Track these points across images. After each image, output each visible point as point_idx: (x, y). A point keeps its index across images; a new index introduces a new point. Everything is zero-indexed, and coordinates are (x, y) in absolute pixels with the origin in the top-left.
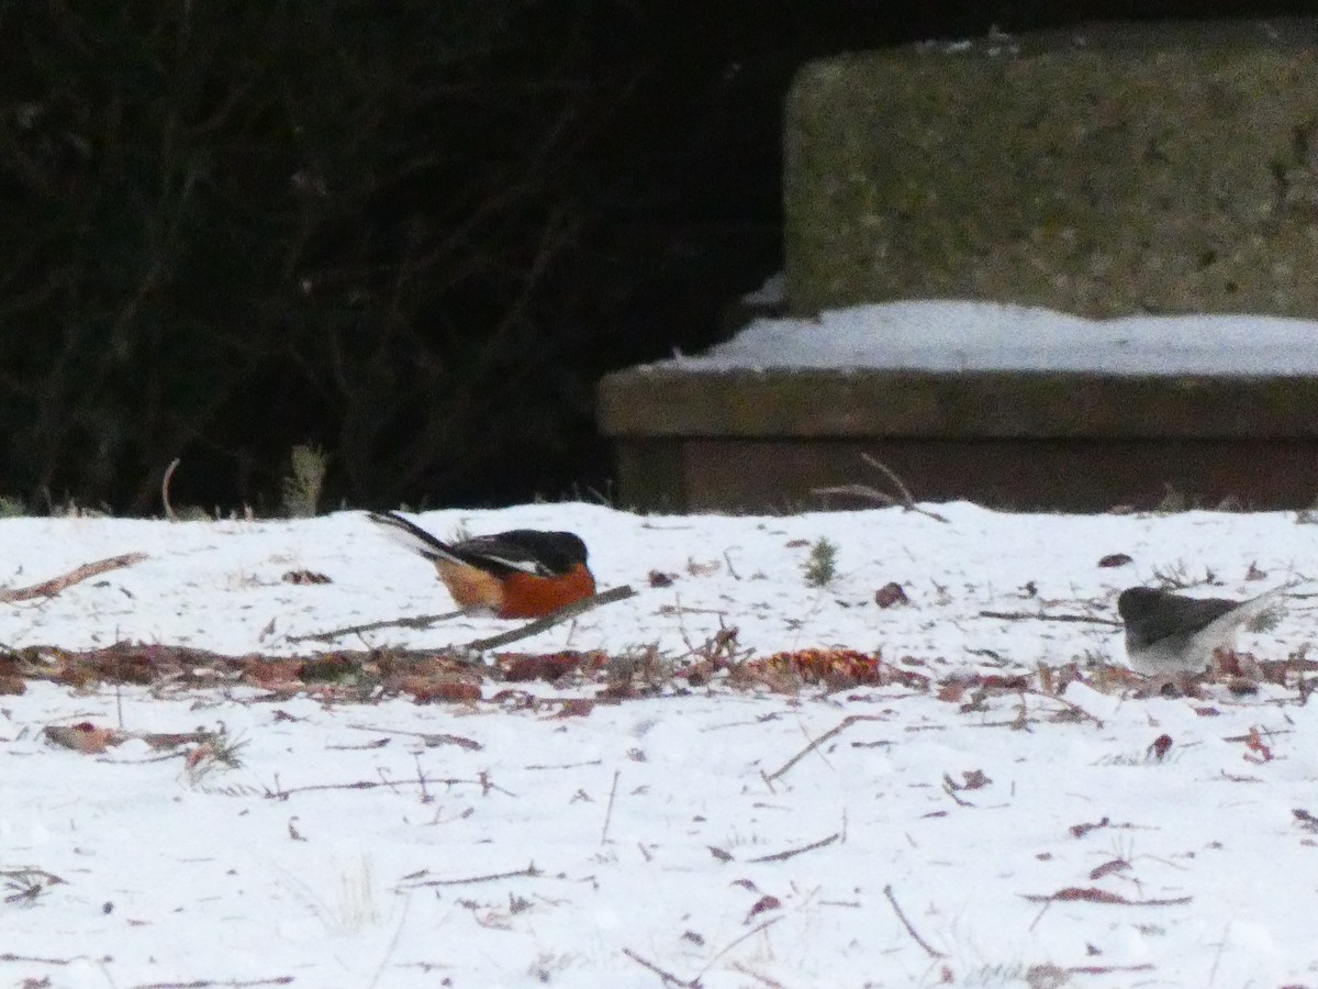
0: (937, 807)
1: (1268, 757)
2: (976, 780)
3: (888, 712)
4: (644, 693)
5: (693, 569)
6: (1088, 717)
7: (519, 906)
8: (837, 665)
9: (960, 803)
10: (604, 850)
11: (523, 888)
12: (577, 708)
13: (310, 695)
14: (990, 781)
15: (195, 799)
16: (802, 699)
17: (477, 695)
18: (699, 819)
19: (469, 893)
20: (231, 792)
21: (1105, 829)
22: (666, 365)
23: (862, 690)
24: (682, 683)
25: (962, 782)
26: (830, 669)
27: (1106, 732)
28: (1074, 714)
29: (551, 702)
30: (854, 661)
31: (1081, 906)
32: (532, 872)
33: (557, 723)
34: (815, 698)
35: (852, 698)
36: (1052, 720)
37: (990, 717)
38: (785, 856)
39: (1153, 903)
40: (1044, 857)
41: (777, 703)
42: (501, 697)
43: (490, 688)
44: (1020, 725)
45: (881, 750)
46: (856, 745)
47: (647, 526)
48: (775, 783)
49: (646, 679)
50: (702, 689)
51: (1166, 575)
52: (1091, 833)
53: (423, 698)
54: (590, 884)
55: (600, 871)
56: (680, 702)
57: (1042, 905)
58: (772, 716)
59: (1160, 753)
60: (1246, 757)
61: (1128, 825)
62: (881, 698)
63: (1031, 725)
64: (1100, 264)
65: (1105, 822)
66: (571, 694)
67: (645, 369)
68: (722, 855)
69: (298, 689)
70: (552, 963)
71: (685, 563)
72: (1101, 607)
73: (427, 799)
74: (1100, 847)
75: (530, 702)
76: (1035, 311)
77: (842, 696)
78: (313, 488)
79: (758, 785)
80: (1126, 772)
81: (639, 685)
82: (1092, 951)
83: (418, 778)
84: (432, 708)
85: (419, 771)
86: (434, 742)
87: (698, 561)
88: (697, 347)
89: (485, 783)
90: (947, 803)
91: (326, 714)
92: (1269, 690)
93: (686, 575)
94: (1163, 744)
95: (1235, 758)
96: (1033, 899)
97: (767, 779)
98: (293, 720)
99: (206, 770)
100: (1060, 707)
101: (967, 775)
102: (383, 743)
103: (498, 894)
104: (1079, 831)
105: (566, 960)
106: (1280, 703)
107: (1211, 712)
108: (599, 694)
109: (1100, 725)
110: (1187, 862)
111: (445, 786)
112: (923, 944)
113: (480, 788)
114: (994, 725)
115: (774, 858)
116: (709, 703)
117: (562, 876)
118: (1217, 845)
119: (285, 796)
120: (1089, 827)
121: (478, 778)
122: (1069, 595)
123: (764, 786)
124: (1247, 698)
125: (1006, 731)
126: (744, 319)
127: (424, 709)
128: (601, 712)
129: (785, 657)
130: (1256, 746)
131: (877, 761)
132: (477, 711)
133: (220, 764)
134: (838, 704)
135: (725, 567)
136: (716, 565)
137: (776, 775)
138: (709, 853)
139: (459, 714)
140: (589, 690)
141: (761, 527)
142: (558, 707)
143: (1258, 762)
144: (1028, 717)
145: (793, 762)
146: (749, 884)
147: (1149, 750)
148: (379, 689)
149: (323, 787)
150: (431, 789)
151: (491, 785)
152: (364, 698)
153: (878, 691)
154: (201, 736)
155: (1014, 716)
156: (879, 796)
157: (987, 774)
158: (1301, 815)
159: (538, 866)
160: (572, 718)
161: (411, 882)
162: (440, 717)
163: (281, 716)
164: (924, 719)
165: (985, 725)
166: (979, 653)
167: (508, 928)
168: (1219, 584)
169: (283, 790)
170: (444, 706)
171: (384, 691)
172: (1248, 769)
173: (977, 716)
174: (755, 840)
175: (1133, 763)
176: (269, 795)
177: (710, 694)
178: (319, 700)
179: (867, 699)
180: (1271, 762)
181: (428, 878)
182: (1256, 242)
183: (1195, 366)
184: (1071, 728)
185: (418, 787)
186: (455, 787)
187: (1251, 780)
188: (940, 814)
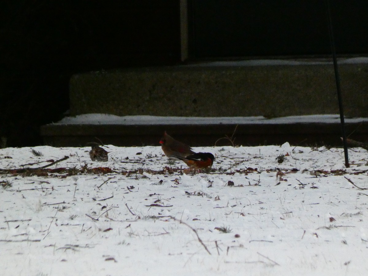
0: (127, 192)
1: (178, 183)
2: (132, 187)
3: (115, 177)
4: (74, 174)
5: (71, 156)
6: (148, 178)
7: (64, 208)
8: (104, 170)
9: (130, 191)
10: (75, 199)
11: (64, 205)
12: (64, 177)
13: (20, 175)
14: (134, 188)
15: (5, 192)
16: (100, 175)
17: (47, 175)
18: (88, 194)
19: (57, 206)
20: (11, 191)
21: (155, 195)
22: (51, 124)
23: (109, 174)
24: (80, 173)
25: (130, 188)
26: (103, 170)
27: (151, 180)
28: (145, 177)
29: (60, 176)
30: (107, 169)
31: (155, 207)
32: (64, 203)
33: (61, 179)
34: (102, 175)
35: (108, 175)
36: (142, 178)
37: (132, 178)
38: (105, 200)
39: (166, 206)
40: (146, 199)
41: (96, 176)
42: (51, 175)
43: (49, 174)
44: (137, 179)
45: (115, 183)
46: (111, 182)
47: (61, 149)
48: (99, 188)
49: (74, 172)
50: (84, 174)
51: (148, 155)
52: (153, 196)
53: (39, 176)
54: (74, 204)
55: (75, 202)
56: (80, 176)
57: (149, 207)
58: (96, 178)
59: (161, 183)
60: (175, 183)
61: (159, 194)
62: (113, 175)
63: (139, 179)
65: (155, 194)
66: (63, 175)
67: (48, 125)
68: (94, 200)
69: (18, 175)
70: (73, 217)
71: (69, 154)
72: (139, 161)
73: (43, 191)
74: (155, 198)
75: (56, 176)
76: (110, 115)
77: (106, 175)
79: (97, 189)
80: (155, 186)
81: (74, 173)
82: (159, 214)
83: (41, 188)
84: (40, 177)
85: (42, 187)
86: (42, 182)
87: (71, 154)
88: (55, 122)
89: (53, 189)
90: (128, 191)
91: (23, 178)
92: (175, 173)
94: (161, 181)
95: (173, 184)
96: (147, 206)
97: (98, 187)
98: (18, 179)
99: (6, 187)
100: (142, 176)
101: (131, 187)
102: (33, 183)
103: (61, 206)
104: (151, 195)
105: (76, 216)
106: (178, 175)
107: (167, 177)
108: (67, 175)
109: (150, 179)
110: (169, 200)
111: (46, 189)
112: (132, 213)
113: (52, 190)
114: (132, 179)
115: (102, 200)
116: (85, 176)
117: (69, 203)
118: (174, 197)
119: (20, 191)
120: (153, 195)
121: (52, 188)
122: (134, 159)
123: (98, 189)
124: (172, 174)
125: (135, 180)
126: (63, 117)
127: (39, 177)
128: (68, 178)
129: (96, 168)
130: (176, 182)
131: (115, 185)
132: (48, 178)
133: (8, 186)
134: (106, 176)
136: (75, 155)
137: (99, 187)
138: (92, 199)
139: (45, 178)
140: (65, 174)
141: (79, 149)
142: (61, 177)
143: (177, 184)
144: (138, 177)
145: (102, 185)
146: (100, 204)
147: (159, 182)
148: (31, 174)
149: (25, 190)
150: (44, 190)
151: (54, 189)
152: (29, 176)
153: (112, 174)
154: (4, 182)
155: (135, 177)
156: (117, 190)
157: (134, 186)
158: (186, 192)
159: (65, 202)
160: (64, 178)
161: (44, 205)
162: (42, 179)
163: (16, 179)
164: (121, 178)
165: (131, 179)
166: (122, 168)
167: (63, 211)
168: (158, 157)
169: (20, 190)
170: (42, 177)
171: (32, 175)
172: (175, 185)
173: (129, 178)
174: (98, 197)
175: (156, 185)
176: (17, 191)
177: (85, 174)
178: (22, 176)
179: (111, 175)
180: (179, 184)
181: (47, 204)
182: (146, 103)
183: (138, 123)
184: (145, 179)
185: (42, 190)
186: (48, 190)
187: (176, 187)
188: (128, 193)
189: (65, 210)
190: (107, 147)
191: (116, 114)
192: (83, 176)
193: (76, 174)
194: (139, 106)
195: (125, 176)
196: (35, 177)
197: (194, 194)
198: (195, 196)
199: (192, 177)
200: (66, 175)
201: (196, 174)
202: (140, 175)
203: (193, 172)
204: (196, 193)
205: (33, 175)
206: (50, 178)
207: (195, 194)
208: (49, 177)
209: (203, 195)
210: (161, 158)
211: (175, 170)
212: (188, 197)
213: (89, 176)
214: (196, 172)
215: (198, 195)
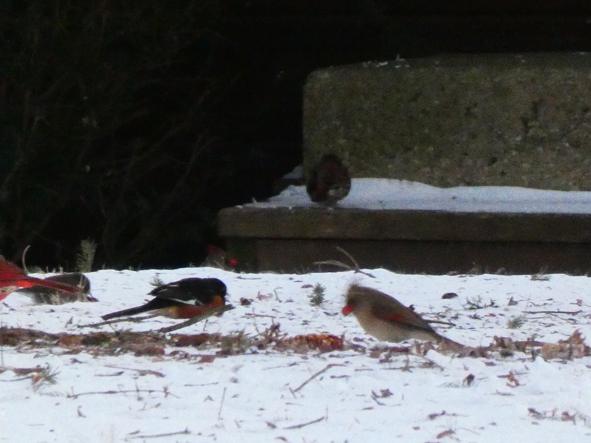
0: (367, 405)
1: (517, 385)
2: (386, 394)
3: (347, 362)
4: (238, 353)
5: (260, 297)
6: (437, 366)
8: (325, 341)
9: (379, 403)
10: (218, 423)
11: (182, 440)
12: (207, 359)
13: (88, 351)
14: (392, 394)
15: (35, 397)
16: (309, 356)
17: (163, 353)
18: (262, 409)
19: (157, 441)
20: (51, 395)
21: (444, 417)
22: (249, 205)
23: (336, 353)
24: (255, 348)
25: (380, 394)
26: (321, 343)
27: (445, 372)
28: (430, 364)
29: (196, 356)
30: (332, 340)
32: (186, 432)
33: (198, 366)
34: (314, 356)
35: (331, 356)
36: (420, 367)
37: (393, 365)
38: (300, 426)
40: (416, 428)
41: (296, 358)
42: (174, 354)
43: (169, 350)
44: (406, 369)
45: (344, 379)
46: (333, 377)
47: (240, 278)
48: (296, 393)
49: (238, 346)
50: (264, 351)
51: (472, 302)
52: (437, 418)
53: (139, 353)
54: (212, 438)
55: (217, 432)
56: (253, 357)
58: (294, 364)
59: (469, 383)
60: (508, 385)
61: (454, 415)
62: (344, 356)
63: (411, 369)
64: (445, 162)
65: (444, 413)
66: (205, 353)
67: (240, 207)
68: (272, 426)
69: (82, 349)
72: (444, 317)
73: (140, 399)
74: (441, 424)
75: (186, 356)
76: (416, 184)
77: (326, 355)
78: (90, 259)
79: (287, 394)
80: (453, 390)
81: (236, 349)
83: (135, 389)
84: (142, 358)
85: (137, 387)
86: (143, 373)
87: (262, 294)
88: (262, 198)
89: (166, 391)
90: (373, 403)
93: (257, 300)
94: (470, 378)
95: (502, 385)
97: (293, 392)
98: (81, 362)
99: (41, 384)
100: (424, 361)
101: (382, 391)
102: (120, 373)
103: (171, 442)
104: (432, 417)
106: (523, 360)
107: (491, 364)
108: (217, 353)
109: (442, 369)
111: (147, 393)
113: (164, 394)
114: (394, 369)
115: (294, 427)
116: (267, 358)
117: (200, 434)
119: (76, 397)
120: (437, 415)
121: (163, 390)
122: (429, 311)
123: (291, 395)
124: (508, 358)
125: (400, 372)
126: (285, 185)
127: (139, 358)
128: (218, 361)
129: (301, 337)
130: (512, 379)
131: (341, 384)
132: (163, 360)
133: (46, 382)
134: (324, 359)
135: (274, 297)
136: (271, 296)
137: (297, 390)
139: (154, 361)
140: (212, 351)
141: (291, 279)
142: (199, 359)
143: (513, 387)
144: (410, 365)
145: (305, 384)
146: (284, 439)
147: (464, 381)
148: (119, 349)
149: (93, 393)
150: (142, 394)
151: (169, 393)
152: (112, 353)
153: (343, 353)
154: (39, 370)
155: (403, 365)
156: (343, 400)
157: (391, 391)
158: (532, 411)
159: (189, 429)
160: (206, 363)
161: (133, 435)
162: (146, 362)
163: (75, 361)
164: (363, 366)
165: (390, 369)
168: (497, 307)
169: (76, 393)
170: (148, 357)
171: (121, 350)
172: (509, 390)
173: (387, 365)
175: (457, 387)
176: (69, 397)
177: (267, 353)
178: (92, 354)
179: (338, 356)
180: (519, 387)
181: (139, 434)
183: (487, 208)
184: (429, 371)
185: (136, 393)
186: (152, 393)
187: (509, 395)
188: (370, 408)
190: (371, 276)
191: (430, 181)
193: (242, 352)
194: (494, 160)
195: (377, 360)
196: (128, 359)
197: (553, 417)
198: (554, 422)
199: (561, 365)
200: (213, 353)
201: (575, 360)
202: (419, 358)
203: (566, 354)
204: (559, 414)
205: (125, 351)
206: (168, 360)
207: (553, 415)
208: (166, 358)
209: (577, 418)
211: (520, 346)
212: (534, 423)
213: (279, 359)
214: (576, 353)
215: (563, 420)
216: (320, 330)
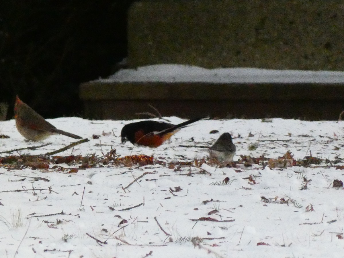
0: (168, 196)
1: (255, 183)
2: (178, 189)
3: (155, 171)
4: (92, 167)
5: (104, 134)
6: (208, 173)
7: (59, 222)
8: (142, 159)
9: (174, 195)
10: (81, 208)
11: (60, 217)
12: (74, 171)
14: (182, 189)
16: (133, 168)
18: (106, 199)
19: (46, 219)
23: (148, 166)
24: (101, 164)
25: (174, 190)
26: (140, 160)
27: (213, 176)
28: (204, 172)
30: (146, 158)
31: (206, 222)
32: (62, 213)
33: (69, 175)
34: (136, 168)
35: (146, 168)
36: (198, 174)
37: (182, 173)
38: (128, 209)
39: (224, 221)
40: (196, 209)
41: (126, 169)
42: (54, 168)
44: (189, 175)
45: (154, 181)
46: (147, 180)
47: (92, 123)
48: (126, 190)
49: (92, 163)
50: (107, 166)
52: (208, 203)
53: (34, 168)
54: (78, 216)
55: (80, 213)
56: (101, 169)
57: (195, 222)
58: (125, 173)
59: (226, 183)
60: (249, 183)
61: (218, 201)
62: (153, 168)
63: (192, 175)
64: (210, 54)
65: (212, 200)
67: (92, 82)
68: (112, 209)
70: (68, 237)
71: (102, 132)
73: (35, 194)
74: (211, 206)
75: (62, 169)
76: (193, 67)
77: (143, 167)
78: (5, 114)
79: (121, 190)
80: (217, 186)
82: (209, 234)
83: (33, 189)
86: (37, 179)
87: (105, 132)
88: (105, 76)
89: (50, 190)
90: (171, 195)
91: (9, 172)
93: (102, 136)
94: (227, 180)
95: (246, 183)
96: (193, 220)
97: (124, 189)
100: (200, 170)
101: (176, 188)
102: (23, 180)
103: (53, 219)
104: (205, 202)
105: (71, 236)
106: (258, 169)
107: (239, 171)
108: (80, 167)
109: (211, 175)
110: (233, 210)
111: (39, 191)
112: (165, 232)
113: (49, 191)
114: (182, 175)
115: (125, 210)
116: (108, 169)
117: (70, 214)
118: (241, 206)
120: (208, 201)
121: (48, 189)
122: (202, 141)
124: (249, 168)
125: (186, 177)
126: (117, 70)
127: (34, 171)
128: (80, 172)
129: (128, 157)
130: (251, 180)
131: (152, 184)
132: (48, 171)
134: (142, 169)
135: (112, 133)
136: (110, 133)
137: (126, 188)
138: (109, 208)
139: (43, 172)
141: (122, 123)
142: (69, 170)
143: (252, 184)
144: (192, 173)
145: (131, 184)
146: (119, 217)
147: (223, 181)
148: (22, 165)
149: (7, 191)
150: (36, 192)
151: (52, 191)
152: (19, 168)
153: (153, 166)
155: (188, 172)
156: (153, 193)
158: (263, 198)
159: (64, 212)
160: (73, 173)
161: (31, 216)
162: (38, 173)
164: (164, 173)
165: (180, 175)
167: (56, 228)
170: (40, 170)
171: (24, 166)
172: (249, 186)
173: (178, 173)
174: (120, 205)
175: (219, 185)
177: (109, 167)
178: (7, 169)
180: (255, 185)
181: (35, 215)
182: (251, 48)
184: (203, 176)
185: (33, 191)
186: (42, 191)
187: (250, 189)
188: (170, 198)
189: (59, 226)
190: (168, 121)
191: (202, 65)
192: (105, 169)
193: (94, 166)
194: (238, 53)
195: (173, 170)
196: (28, 171)
197: (276, 201)
198: (276, 204)
199: (280, 171)
200: (78, 167)
201: (288, 168)
202: (197, 168)
203: (283, 165)
204: (279, 200)
205: (26, 166)
206: (51, 172)
207: (276, 200)
208: (50, 170)
209: (289, 202)
210: (248, 140)
211: (256, 161)
212: (264, 205)
213: (115, 170)
214: (288, 164)
215: (282, 203)
216: (139, 153)
